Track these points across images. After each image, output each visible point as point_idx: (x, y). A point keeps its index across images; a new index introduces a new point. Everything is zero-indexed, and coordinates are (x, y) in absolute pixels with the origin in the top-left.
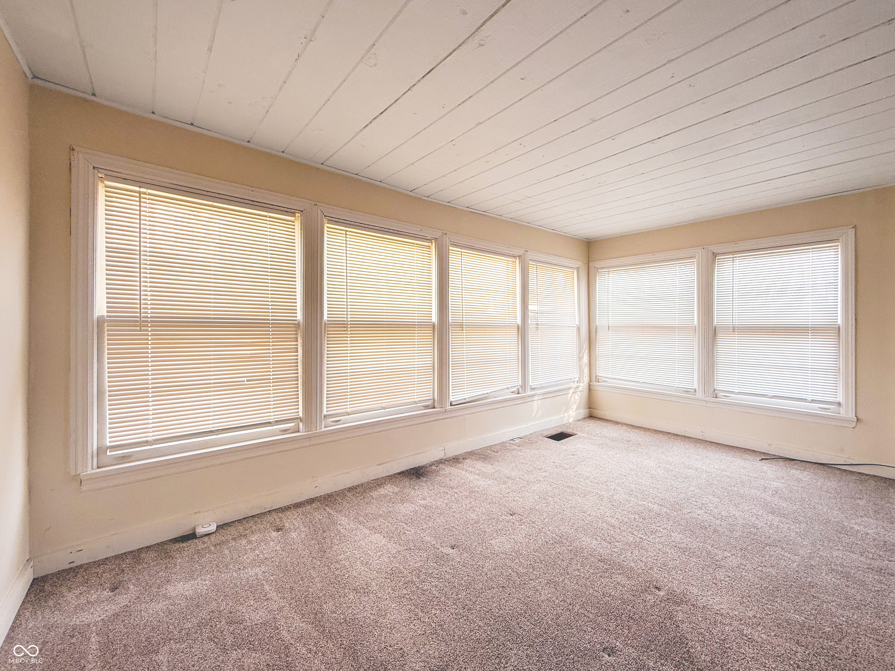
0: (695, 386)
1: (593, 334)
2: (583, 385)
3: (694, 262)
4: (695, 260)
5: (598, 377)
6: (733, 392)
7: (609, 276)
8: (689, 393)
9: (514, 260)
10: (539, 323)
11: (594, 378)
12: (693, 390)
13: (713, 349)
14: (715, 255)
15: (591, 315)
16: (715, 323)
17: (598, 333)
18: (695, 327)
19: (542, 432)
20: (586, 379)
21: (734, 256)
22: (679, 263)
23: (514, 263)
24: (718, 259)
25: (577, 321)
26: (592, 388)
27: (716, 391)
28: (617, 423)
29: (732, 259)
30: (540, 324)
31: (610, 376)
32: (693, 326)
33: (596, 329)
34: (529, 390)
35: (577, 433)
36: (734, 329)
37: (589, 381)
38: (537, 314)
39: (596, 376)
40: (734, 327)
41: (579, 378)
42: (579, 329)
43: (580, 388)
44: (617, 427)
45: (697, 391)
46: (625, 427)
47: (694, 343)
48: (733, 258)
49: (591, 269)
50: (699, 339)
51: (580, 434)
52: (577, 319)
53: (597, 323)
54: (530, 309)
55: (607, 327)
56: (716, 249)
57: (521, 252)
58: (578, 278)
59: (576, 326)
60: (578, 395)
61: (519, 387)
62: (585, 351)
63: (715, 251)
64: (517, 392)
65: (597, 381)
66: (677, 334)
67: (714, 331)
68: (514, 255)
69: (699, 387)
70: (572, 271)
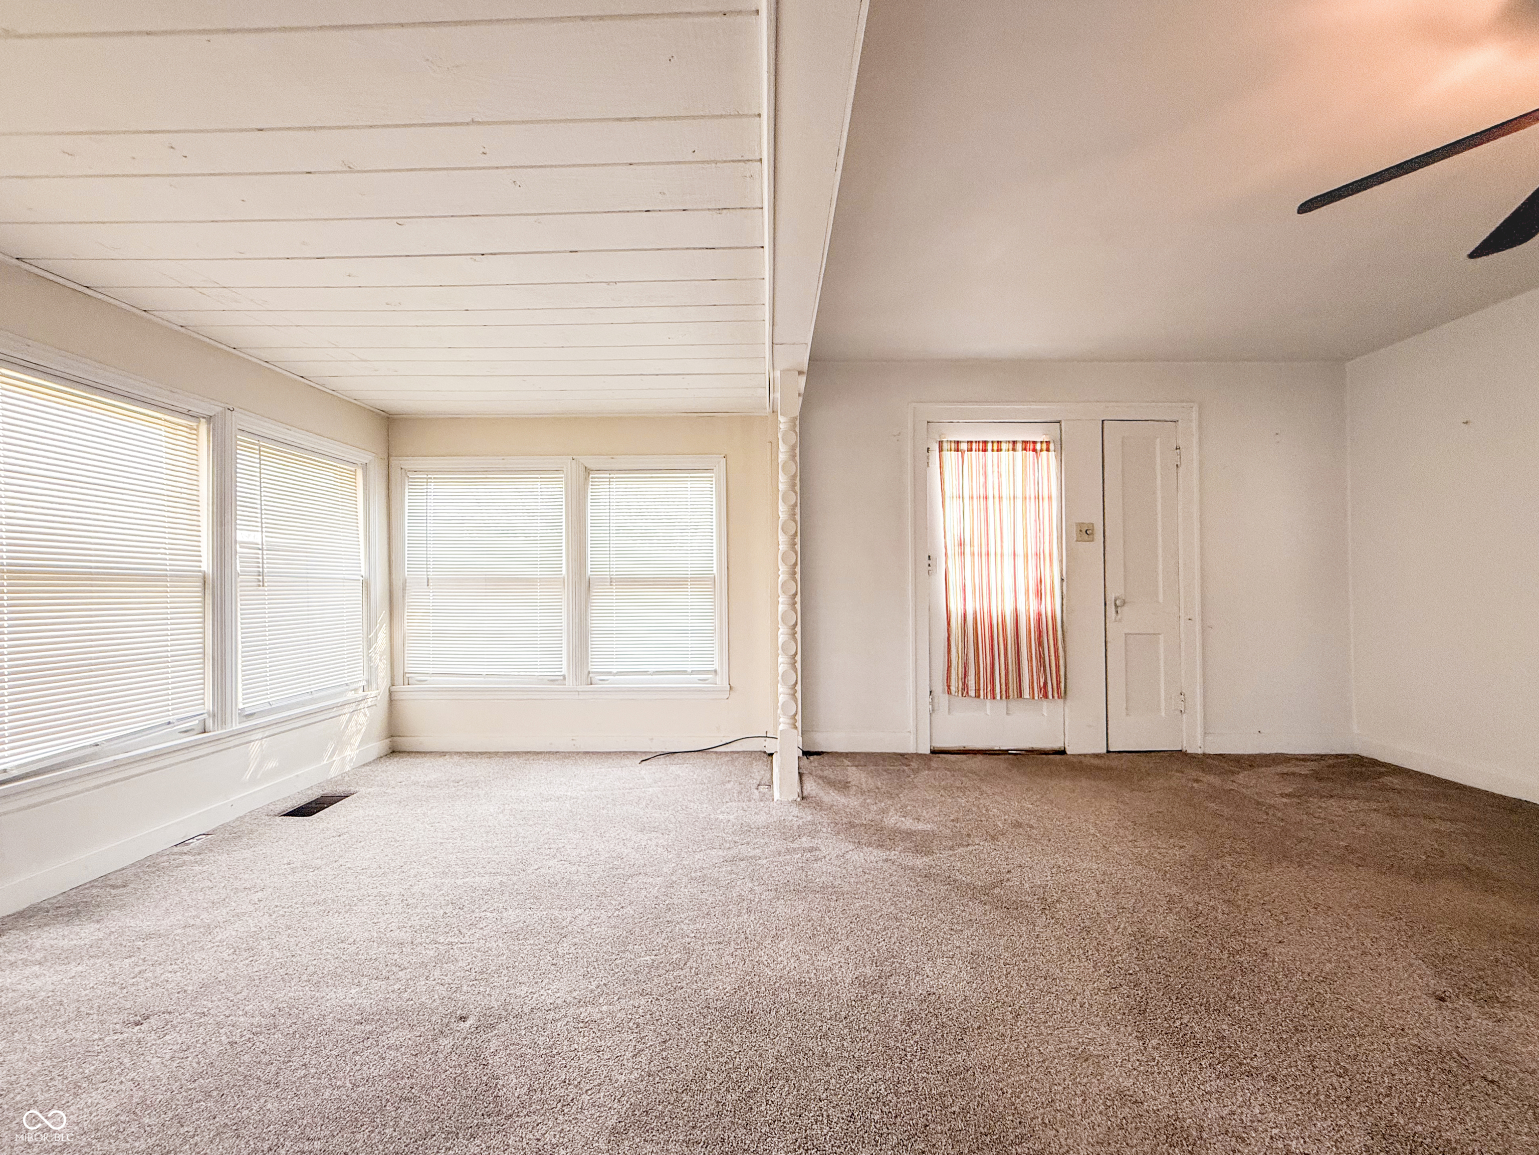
0: (564, 671)
1: (398, 593)
2: (378, 694)
3: (562, 478)
4: (563, 475)
5: (407, 675)
6: (610, 672)
7: (429, 487)
8: (557, 683)
9: (194, 425)
10: (266, 570)
11: (399, 679)
12: (561, 678)
13: (586, 611)
14: (588, 471)
15: (393, 557)
16: (590, 573)
17: (407, 591)
18: (564, 578)
19: (271, 807)
20: (383, 683)
21: (612, 476)
22: (541, 478)
23: (195, 432)
24: (592, 478)
25: (363, 569)
26: (396, 698)
27: (591, 675)
28: (443, 754)
29: (608, 480)
30: (268, 572)
31: (431, 671)
32: (559, 578)
33: (405, 582)
34: (236, 718)
35: (357, 789)
36: (611, 582)
37: (389, 684)
38: (260, 552)
39: (404, 673)
40: (611, 578)
41: (368, 681)
42: (366, 585)
43: (369, 700)
44: (441, 760)
45: (567, 676)
46: (456, 758)
47: (562, 604)
48: (610, 478)
49: (392, 470)
50: (568, 595)
51: (363, 790)
52: (362, 565)
53: (406, 573)
54: (238, 539)
55: (426, 581)
56: (591, 463)
57: (214, 409)
58: (365, 485)
59: (362, 579)
60: (365, 715)
61: (206, 716)
62: (381, 627)
63: (589, 466)
64: (200, 729)
65: (406, 682)
66: (539, 591)
67: (587, 583)
68: (190, 413)
69: (569, 672)
70: (353, 469)
